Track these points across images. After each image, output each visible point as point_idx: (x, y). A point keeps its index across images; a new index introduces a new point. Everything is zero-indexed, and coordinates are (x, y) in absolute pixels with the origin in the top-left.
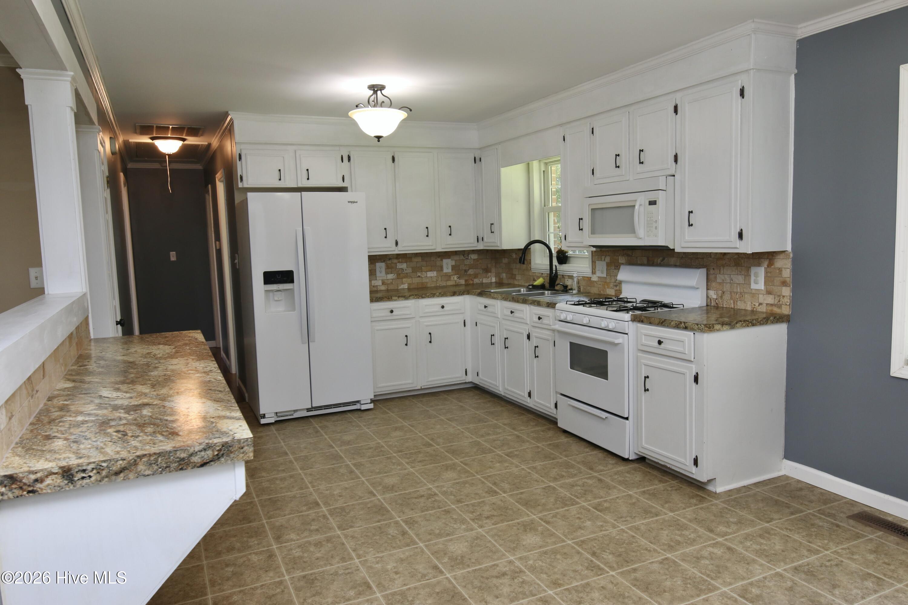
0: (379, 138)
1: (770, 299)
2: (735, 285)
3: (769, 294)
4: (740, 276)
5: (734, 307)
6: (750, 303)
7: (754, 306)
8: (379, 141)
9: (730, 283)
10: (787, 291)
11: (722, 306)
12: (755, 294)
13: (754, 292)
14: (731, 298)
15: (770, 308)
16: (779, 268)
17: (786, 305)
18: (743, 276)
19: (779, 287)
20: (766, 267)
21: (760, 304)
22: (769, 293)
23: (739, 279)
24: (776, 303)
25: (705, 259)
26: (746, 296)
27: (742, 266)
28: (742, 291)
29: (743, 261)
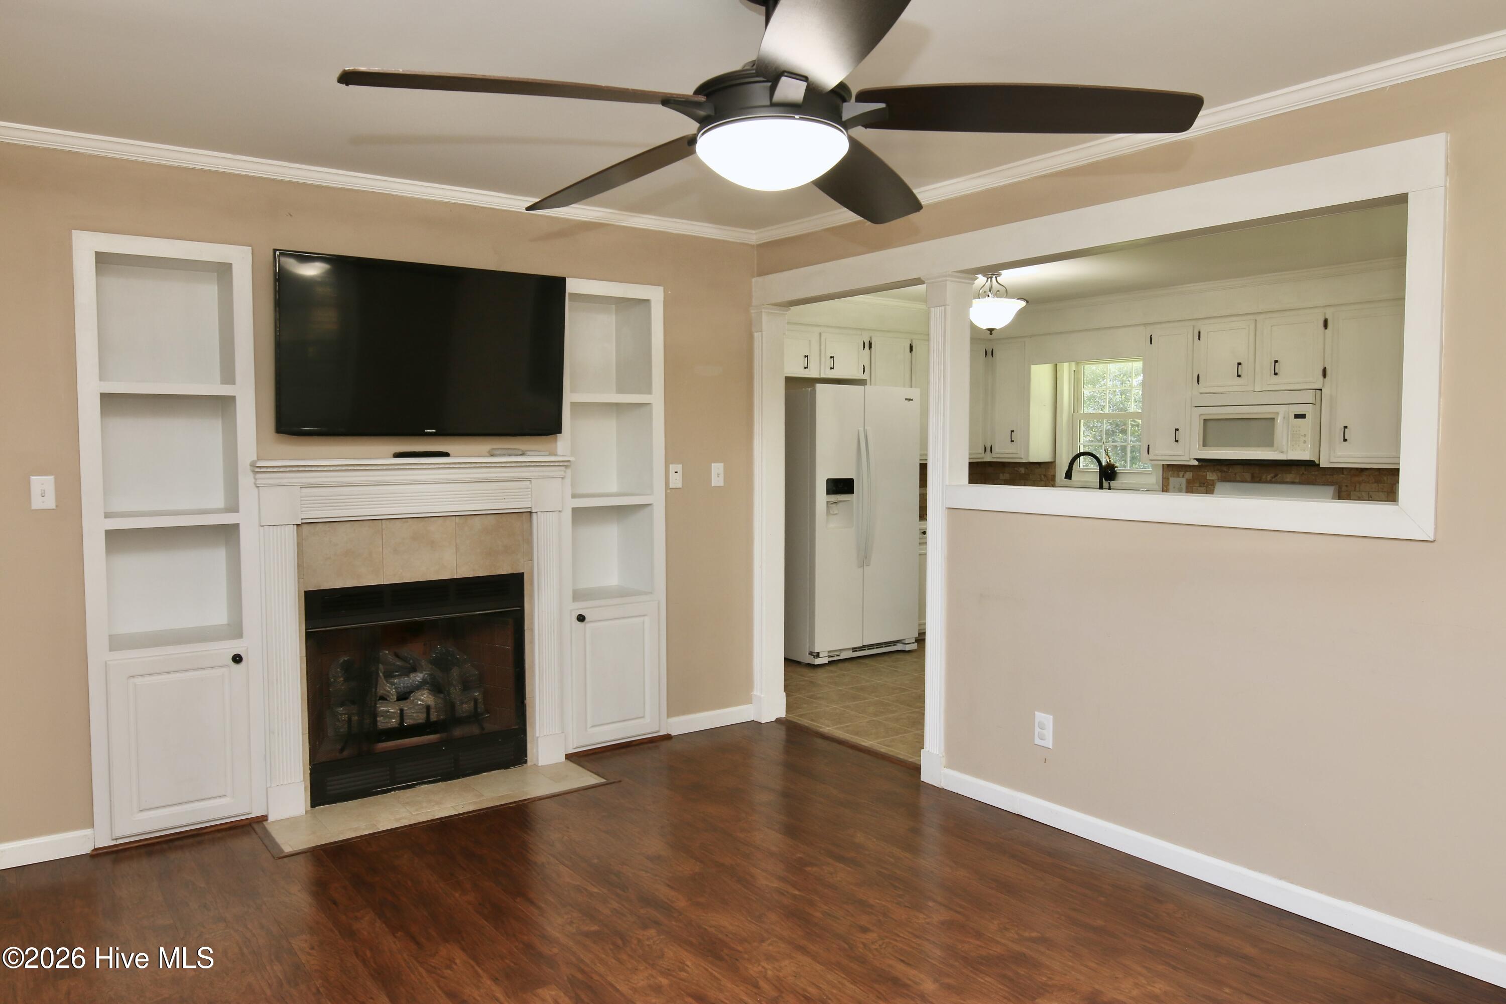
0: (991, 331)
4: (1381, 493)
8: (991, 334)
18: (1386, 493)
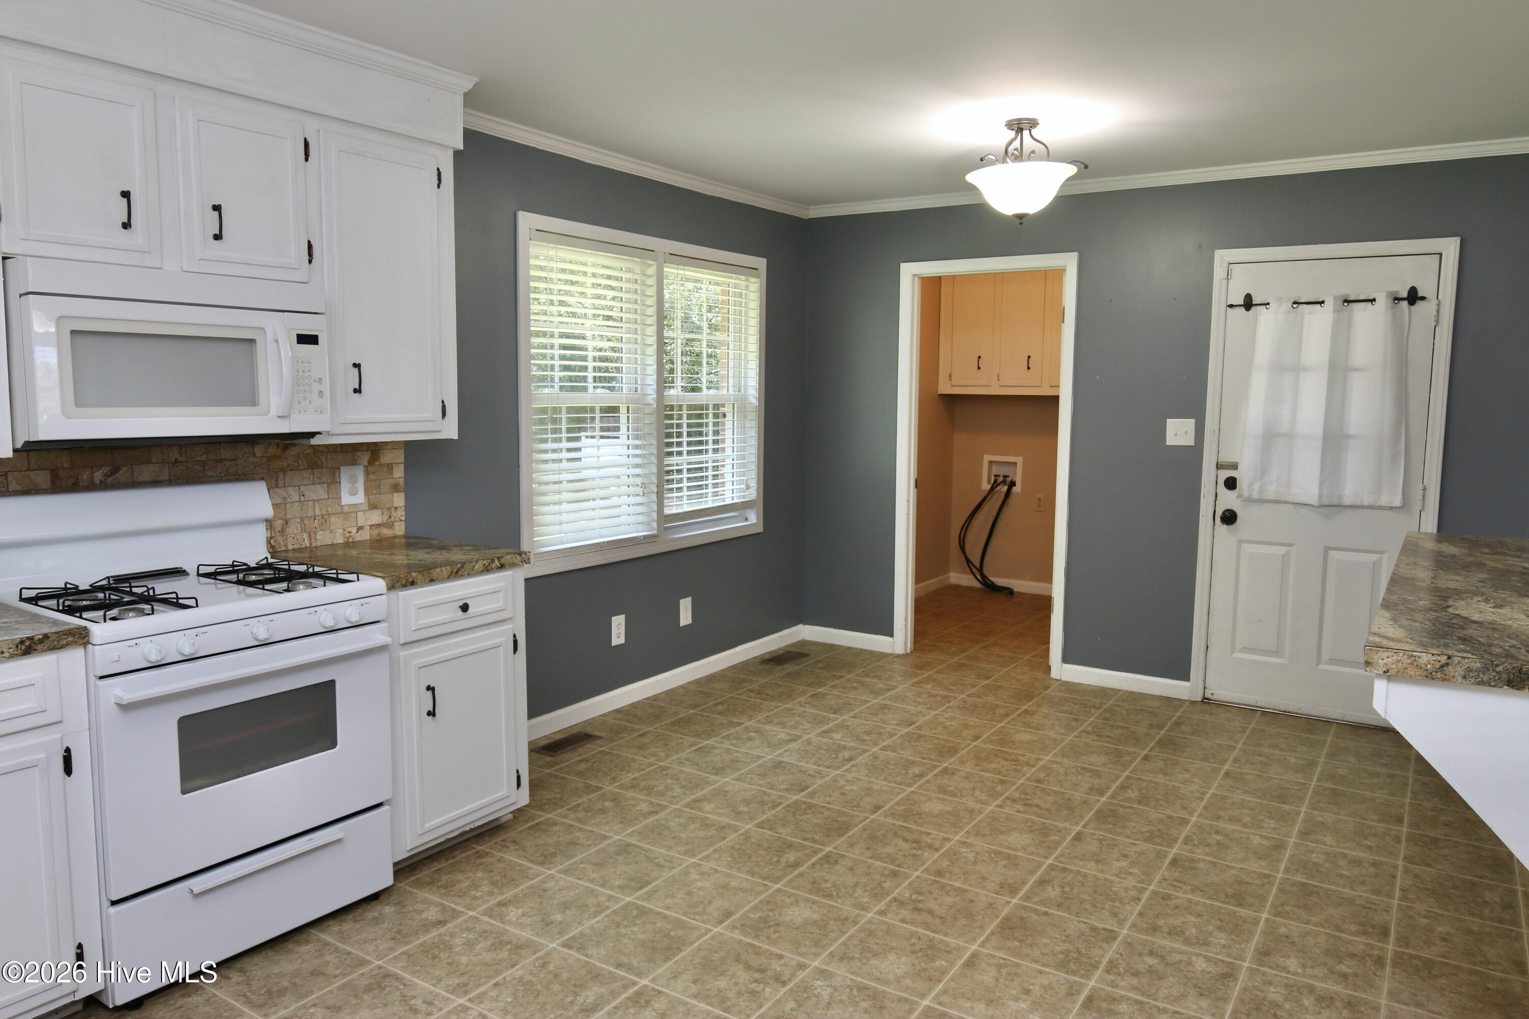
1: (376, 517)
2: (311, 503)
3: (373, 509)
4: (318, 486)
5: (311, 544)
6: (341, 531)
7: (348, 535)
9: (300, 502)
10: (399, 500)
11: (283, 549)
12: (348, 514)
13: (346, 509)
14: (303, 530)
15: (376, 532)
16: (388, 464)
17: (401, 520)
18: (325, 485)
19: (388, 495)
20: (366, 464)
21: (360, 528)
22: (373, 506)
23: (318, 492)
24: (385, 521)
25: (240, 462)
26: (333, 519)
27: (323, 468)
28: (324, 513)
29: (323, 458)
